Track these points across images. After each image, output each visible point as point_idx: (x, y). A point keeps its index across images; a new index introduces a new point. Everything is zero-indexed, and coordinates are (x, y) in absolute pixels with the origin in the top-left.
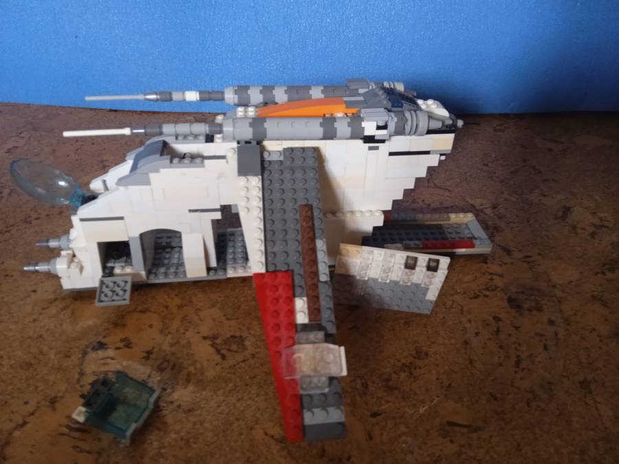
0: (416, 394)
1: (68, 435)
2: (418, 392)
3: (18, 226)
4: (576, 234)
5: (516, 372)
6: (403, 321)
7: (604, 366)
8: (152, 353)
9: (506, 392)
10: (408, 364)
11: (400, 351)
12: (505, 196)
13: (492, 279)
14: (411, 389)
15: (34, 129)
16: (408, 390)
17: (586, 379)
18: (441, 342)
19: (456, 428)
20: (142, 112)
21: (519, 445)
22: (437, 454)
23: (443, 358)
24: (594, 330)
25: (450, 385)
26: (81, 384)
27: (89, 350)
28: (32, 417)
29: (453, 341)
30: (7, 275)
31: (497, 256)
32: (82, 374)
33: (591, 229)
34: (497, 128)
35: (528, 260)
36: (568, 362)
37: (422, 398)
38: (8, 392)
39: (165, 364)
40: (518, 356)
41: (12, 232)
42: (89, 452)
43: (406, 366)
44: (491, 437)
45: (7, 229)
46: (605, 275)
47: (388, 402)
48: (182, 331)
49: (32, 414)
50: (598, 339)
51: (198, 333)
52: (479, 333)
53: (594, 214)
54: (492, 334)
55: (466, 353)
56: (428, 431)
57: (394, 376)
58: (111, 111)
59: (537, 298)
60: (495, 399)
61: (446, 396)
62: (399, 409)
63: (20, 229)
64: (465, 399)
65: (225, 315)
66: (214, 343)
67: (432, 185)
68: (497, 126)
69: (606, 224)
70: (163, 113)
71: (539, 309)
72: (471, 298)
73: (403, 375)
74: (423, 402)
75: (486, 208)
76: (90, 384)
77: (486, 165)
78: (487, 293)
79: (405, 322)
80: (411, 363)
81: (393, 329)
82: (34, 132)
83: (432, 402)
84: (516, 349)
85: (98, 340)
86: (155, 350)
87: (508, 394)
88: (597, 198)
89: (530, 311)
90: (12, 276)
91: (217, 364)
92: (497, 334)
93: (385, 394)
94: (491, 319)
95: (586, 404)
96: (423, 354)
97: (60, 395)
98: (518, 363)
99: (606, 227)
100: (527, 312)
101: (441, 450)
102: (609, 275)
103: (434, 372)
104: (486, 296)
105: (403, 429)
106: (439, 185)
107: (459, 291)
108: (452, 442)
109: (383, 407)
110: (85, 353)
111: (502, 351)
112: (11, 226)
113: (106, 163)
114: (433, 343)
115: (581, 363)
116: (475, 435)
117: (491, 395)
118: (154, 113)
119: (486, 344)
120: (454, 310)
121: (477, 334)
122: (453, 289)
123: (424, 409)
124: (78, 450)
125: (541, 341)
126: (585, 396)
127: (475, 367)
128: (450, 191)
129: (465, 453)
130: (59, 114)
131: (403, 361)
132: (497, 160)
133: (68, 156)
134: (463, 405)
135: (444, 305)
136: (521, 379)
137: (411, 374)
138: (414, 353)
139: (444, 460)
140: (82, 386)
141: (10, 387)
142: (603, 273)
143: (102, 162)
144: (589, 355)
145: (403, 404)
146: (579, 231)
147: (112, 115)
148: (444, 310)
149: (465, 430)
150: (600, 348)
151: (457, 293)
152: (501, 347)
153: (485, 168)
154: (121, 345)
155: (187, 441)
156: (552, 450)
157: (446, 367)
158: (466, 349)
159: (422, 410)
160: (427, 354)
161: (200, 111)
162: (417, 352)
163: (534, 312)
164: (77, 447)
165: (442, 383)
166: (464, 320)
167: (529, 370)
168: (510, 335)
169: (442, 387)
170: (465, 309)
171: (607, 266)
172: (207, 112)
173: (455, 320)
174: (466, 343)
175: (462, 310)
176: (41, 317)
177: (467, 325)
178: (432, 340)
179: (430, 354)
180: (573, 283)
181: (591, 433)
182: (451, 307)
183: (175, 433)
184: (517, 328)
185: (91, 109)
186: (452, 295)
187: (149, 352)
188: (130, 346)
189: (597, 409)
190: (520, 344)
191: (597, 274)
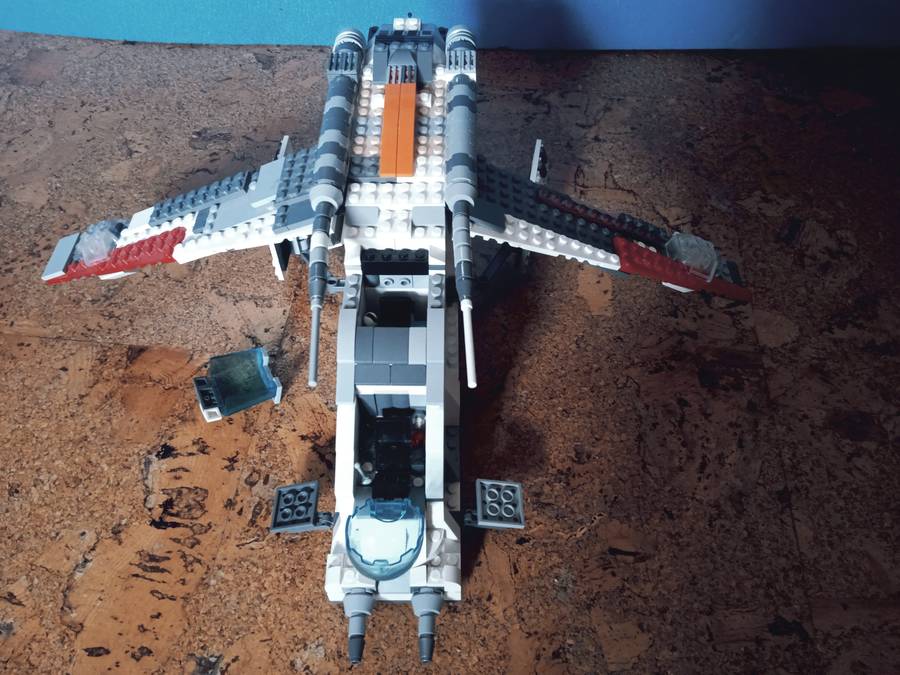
0: (573, 512)
1: (144, 577)
2: (576, 510)
3: (21, 262)
4: (803, 267)
5: (700, 479)
6: (560, 409)
7: (812, 469)
8: (236, 461)
9: (684, 507)
10: (565, 471)
11: (556, 453)
12: (713, 202)
13: (681, 342)
14: (567, 506)
15: (14, 81)
16: (563, 506)
17: (786, 488)
18: (608, 439)
19: (619, 557)
20: (173, 46)
21: (694, 577)
22: (595, 591)
23: (609, 461)
24: (805, 417)
25: (616, 498)
26: (149, 506)
27: (153, 457)
28: (93, 553)
29: (624, 437)
30: (22, 344)
31: (691, 304)
32: (148, 492)
33: (825, 258)
34: (713, 74)
35: (733, 310)
36: (767, 464)
37: (580, 517)
38: (57, 520)
39: (255, 476)
40: (704, 457)
41: (16, 271)
42: (172, 598)
43: (562, 473)
44: (661, 567)
45: (8, 267)
46: (833, 333)
47: (537, 523)
48: (273, 429)
49: (93, 549)
50: (810, 430)
51: (294, 430)
52: (657, 424)
53: (831, 232)
54: (675, 426)
55: (639, 453)
56: (585, 561)
57: (547, 489)
58: (126, 43)
59: (739, 370)
60: (671, 516)
61: (610, 513)
62: (552, 532)
63: (26, 267)
64: (633, 518)
65: (327, 404)
66: (316, 444)
67: (610, 183)
68: (713, 70)
69: (847, 249)
70: (207, 46)
71: (738, 387)
72: (651, 372)
73: (558, 486)
74: (581, 522)
75: (683, 224)
76: (160, 506)
77: (690, 145)
78: (673, 363)
79: (564, 410)
80: (569, 469)
81: (548, 421)
82: (14, 87)
83: (593, 522)
84: (703, 446)
85: (162, 443)
86: (239, 457)
87: (688, 509)
88: (841, 204)
89: (726, 389)
90: (29, 345)
91: (322, 476)
92: (680, 426)
93: (535, 512)
94: (675, 403)
95: (782, 522)
96: (584, 456)
97: (124, 522)
98: (703, 466)
99: (846, 254)
100: (723, 392)
101: (600, 586)
102: (839, 334)
103: (597, 481)
104: (671, 368)
105: (555, 559)
106: (620, 184)
107: (636, 360)
108: (614, 574)
109: (531, 531)
110: (148, 463)
111: (684, 449)
112: (13, 261)
113: (131, 146)
114: (596, 439)
115: (783, 465)
116: (641, 566)
117: (665, 510)
118: (192, 46)
119: (665, 439)
120: (628, 391)
121: (655, 425)
122: (630, 358)
123: (583, 532)
124: (160, 596)
125: (735, 434)
126: (782, 512)
127: (648, 472)
128: (635, 194)
129: (629, 589)
130: (47, 51)
131: (559, 466)
132: (708, 136)
133: (74, 133)
134: (630, 526)
135: (615, 382)
136: (705, 488)
137: (568, 484)
138: (573, 455)
139: (603, 598)
140: (150, 510)
141: (58, 513)
142: (830, 330)
143: (126, 142)
144: (794, 455)
145: (557, 525)
146: (807, 261)
147: (128, 51)
148: (614, 391)
149: (631, 559)
150: (811, 444)
151: (633, 364)
152: (684, 444)
153: (689, 151)
154: (194, 449)
155: (293, 580)
156: (734, 584)
157: (613, 474)
158: (639, 447)
159: (579, 534)
160: (589, 457)
161: (263, 43)
162: (578, 454)
163: (731, 392)
164: (157, 592)
165: (605, 496)
166: (640, 405)
167: (716, 476)
168: (696, 426)
169: (606, 503)
170: (643, 388)
171: (838, 319)
172: (274, 43)
173: (629, 405)
174: (640, 438)
175: (638, 391)
176: (81, 409)
177: (643, 413)
178: (597, 436)
179: (593, 456)
180: (788, 347)
181: (783, 561)
182: (625, 385)
183: (277, 571)
184: (707, 416)
185: (96, 41)
186: (627, 368)
187: (233, 460)
188: (206, 451)
189: (794, 528)
190: (708, 440)
191: (821, 331)
